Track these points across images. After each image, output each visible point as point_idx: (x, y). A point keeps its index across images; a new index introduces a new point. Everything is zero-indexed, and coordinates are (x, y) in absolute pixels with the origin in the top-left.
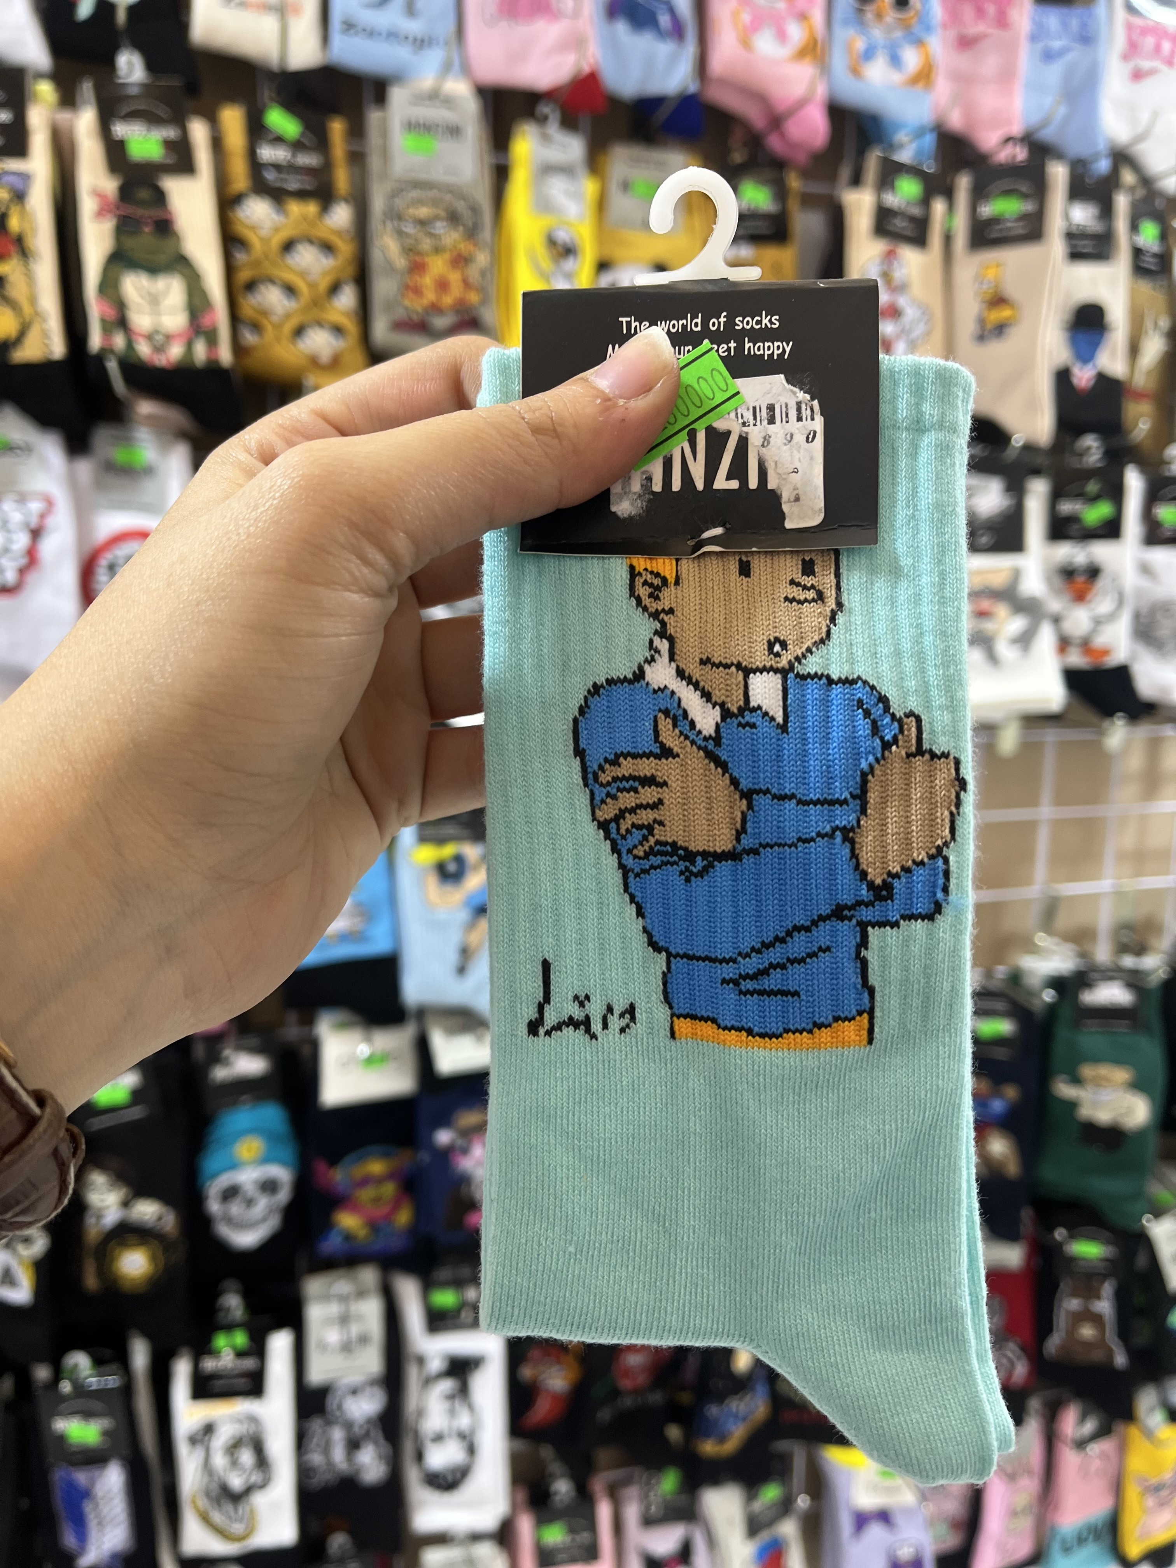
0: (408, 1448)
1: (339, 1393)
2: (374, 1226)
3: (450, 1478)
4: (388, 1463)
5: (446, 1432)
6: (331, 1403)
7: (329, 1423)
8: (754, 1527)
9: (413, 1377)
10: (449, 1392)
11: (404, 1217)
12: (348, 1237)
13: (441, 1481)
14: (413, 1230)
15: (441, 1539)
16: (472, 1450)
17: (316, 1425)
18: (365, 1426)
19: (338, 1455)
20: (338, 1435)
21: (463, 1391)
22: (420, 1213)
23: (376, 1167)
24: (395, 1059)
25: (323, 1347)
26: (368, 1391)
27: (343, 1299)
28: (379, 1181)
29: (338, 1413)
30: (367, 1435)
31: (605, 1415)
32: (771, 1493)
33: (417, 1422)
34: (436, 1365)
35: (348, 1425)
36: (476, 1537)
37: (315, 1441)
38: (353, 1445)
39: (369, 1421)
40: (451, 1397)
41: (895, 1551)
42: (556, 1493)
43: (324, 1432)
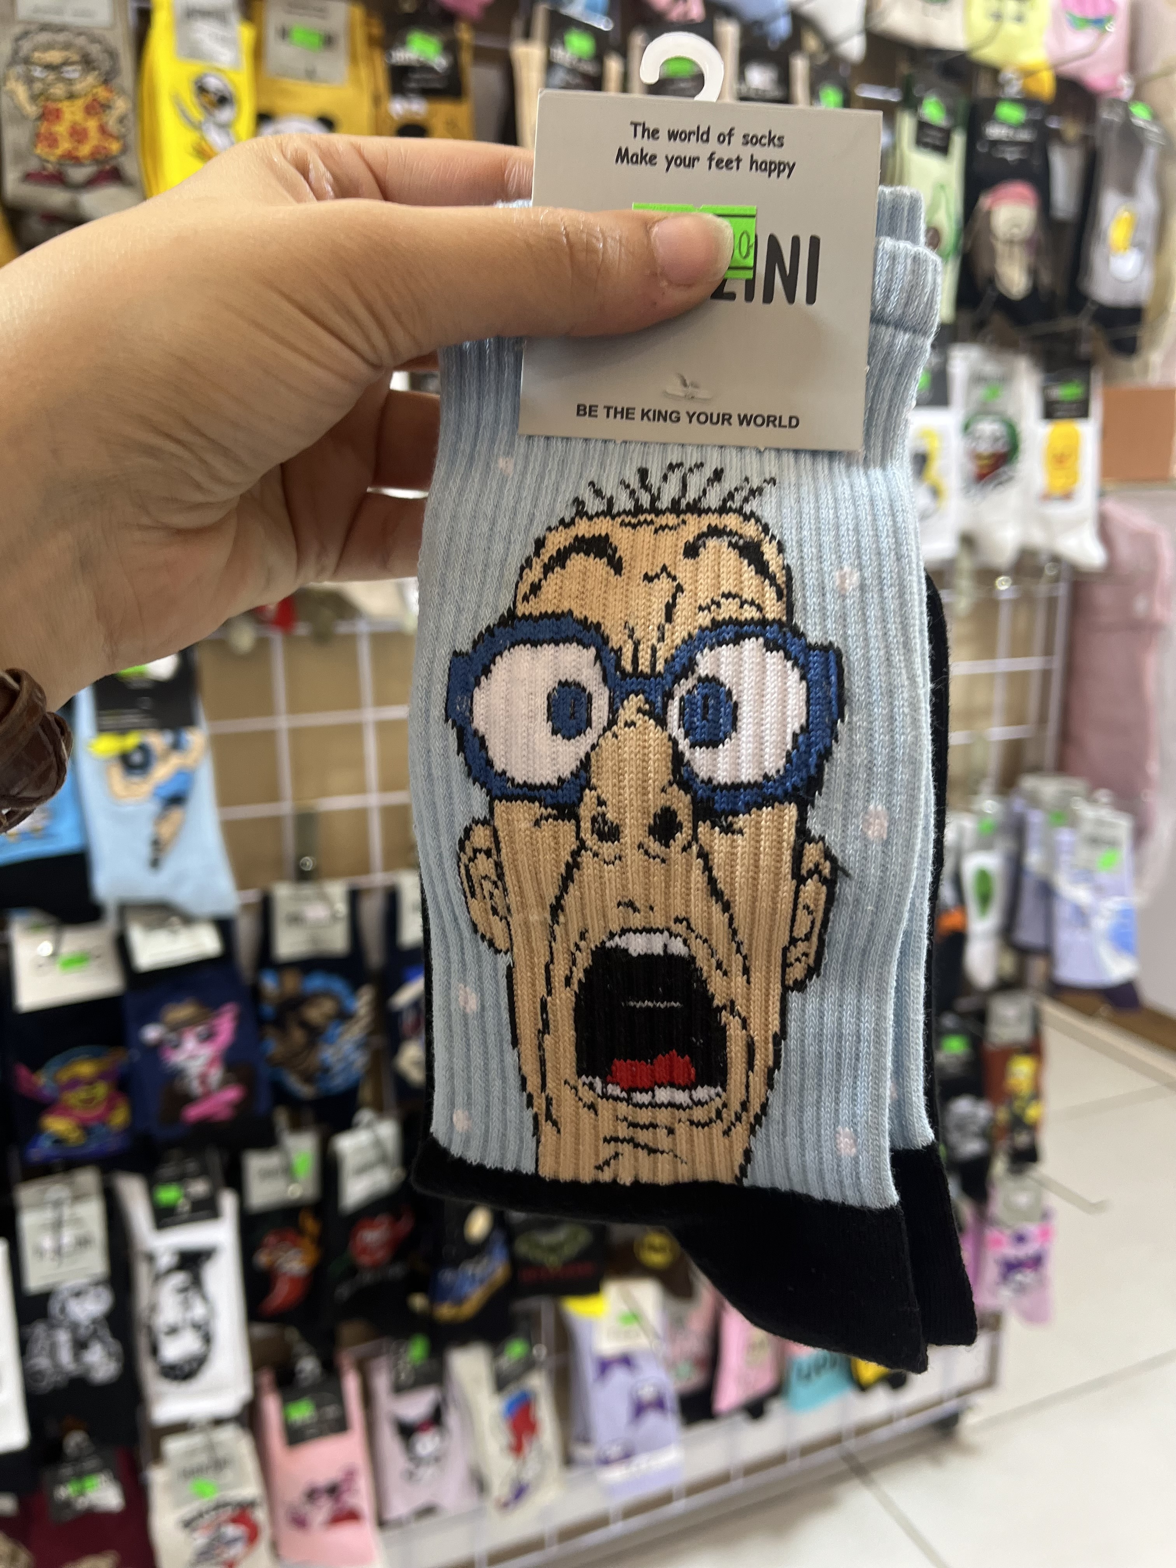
0: (143, 1343)
1: (60, 1297)
2: (86, 1128)
3: (187, 1369)
4: (118, 1360)
5: (180, 1325)
6: (54, 1307)
7: (53, 1326)
8: (501, 1383)
9: (143, 1274)
10: (181, 1286)
11: (120, 1117)
12: (59, 1141)
13: (178, 1372)
14: (130, 1130)
15: (181, 1428)
16: (207, 1339)
17: (39, 1330)
18: (92, 1327)
19: (65, 1356)
20: (63, 1338)
21: (196, 1283)
22: (135, 1112)
23: (85, 1069)
24: (98, 957)
25: (40, 1252)
26: (92, 1292)
27: (57, 1204)
28: (90, 1082)
29: (62, 1317)
30: (94, 1335)
31: (344, 1291)
32: (516, 1350)
33: (150, 1318)
34: (165, 1260)
35: (74, 1327)
36: (218, 1422)
37: (39, 1345)
38: (80, 1346)
39: (95, 1321)
40: (184, 1290)
41: (637, 1392)
42: (301, 1372)
43: (49, 1336)
